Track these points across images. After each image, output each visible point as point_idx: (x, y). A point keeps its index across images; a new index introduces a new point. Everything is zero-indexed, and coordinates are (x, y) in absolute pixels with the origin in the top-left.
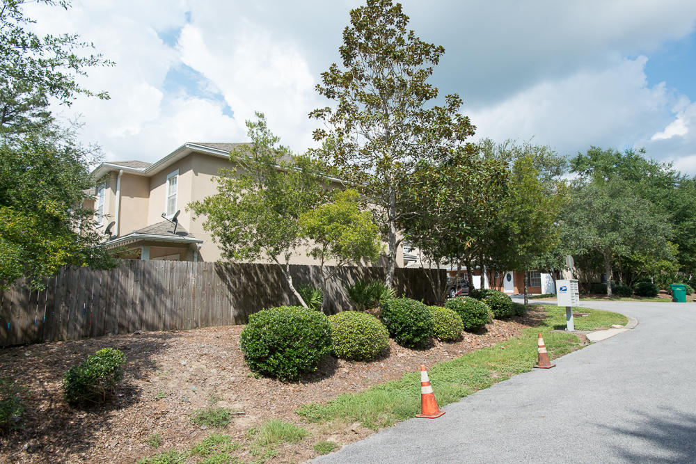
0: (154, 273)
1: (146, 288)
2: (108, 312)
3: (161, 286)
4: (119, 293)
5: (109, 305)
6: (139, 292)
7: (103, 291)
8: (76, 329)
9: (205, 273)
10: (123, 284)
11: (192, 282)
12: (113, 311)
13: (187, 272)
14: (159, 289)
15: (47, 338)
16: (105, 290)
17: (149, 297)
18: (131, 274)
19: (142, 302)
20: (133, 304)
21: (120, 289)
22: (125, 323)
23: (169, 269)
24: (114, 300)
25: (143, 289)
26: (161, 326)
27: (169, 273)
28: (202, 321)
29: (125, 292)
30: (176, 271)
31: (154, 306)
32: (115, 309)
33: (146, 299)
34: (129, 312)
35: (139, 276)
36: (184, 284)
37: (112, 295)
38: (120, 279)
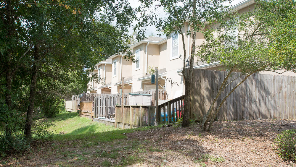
0: (265, 82)
1: (262, 92)
2: (244, 106)
3: (269, 91)
4: (249, 94)
5: (244, 101)
6: (258, 94)
7: (241, 93)
8: (230, 114)
9: (292, 84)
10: (250, 89)
11: (284, 90)
12: (246, 105)
13: (282, 82)
14: (268, 93)
15: (218, 119)
16: (242, 92)
17: (263, 97)
18: (254, 82)
19: (259, 101)
20: (255, 101)
21: (249, 92)
22: (252, 113)
23: (273, 80)
24: (246, 98)
25: (260, 92)
26: (269, 117)
27: (272, 83)
28: (289, 115)
29: (251, 94)
30: (277, 82)
31: (265, 103)
32: (247, 104)
33: (261, 99)
34: (253, 106)
35: (258, 84)
36: (280, 90)
37: (245, 95)
38: (249, 86)
